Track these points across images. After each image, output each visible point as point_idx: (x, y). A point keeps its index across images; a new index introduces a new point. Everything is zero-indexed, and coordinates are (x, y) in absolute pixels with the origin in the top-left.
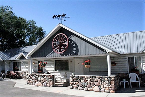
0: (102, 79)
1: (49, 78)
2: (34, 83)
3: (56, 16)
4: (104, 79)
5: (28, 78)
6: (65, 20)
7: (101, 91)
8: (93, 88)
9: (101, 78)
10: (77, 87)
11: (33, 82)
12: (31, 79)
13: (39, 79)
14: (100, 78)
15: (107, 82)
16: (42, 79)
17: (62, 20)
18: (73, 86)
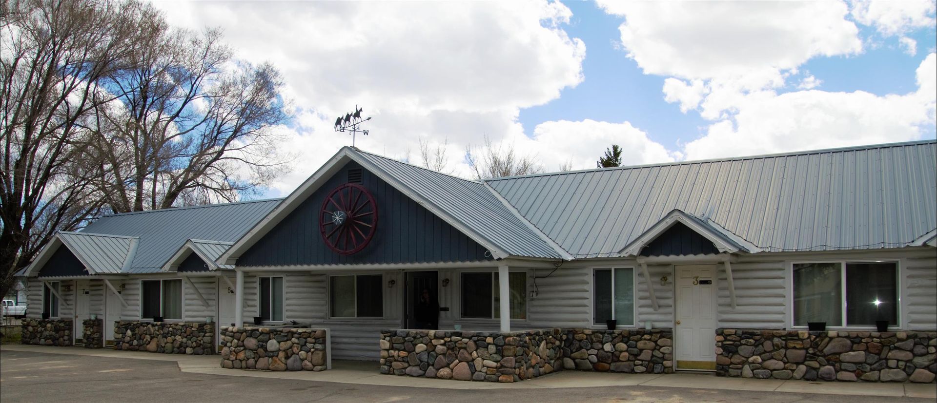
0: (478, 340)
1: (309, 340)
2: (251, 361)
3: (342, 118)
4: (485, 341)
5: (229, 344)
6: (366, 133)
7: (474, 378)
8: (452, 370)
9: (475, 338)
10: (405, 368)
11: (248, 359)
12: (242, 348)
13: (272, 345)
14: (473, 338)
15: (492, 349)
16: (284, 345)
17: (354, 131)
18: (391, 366)
